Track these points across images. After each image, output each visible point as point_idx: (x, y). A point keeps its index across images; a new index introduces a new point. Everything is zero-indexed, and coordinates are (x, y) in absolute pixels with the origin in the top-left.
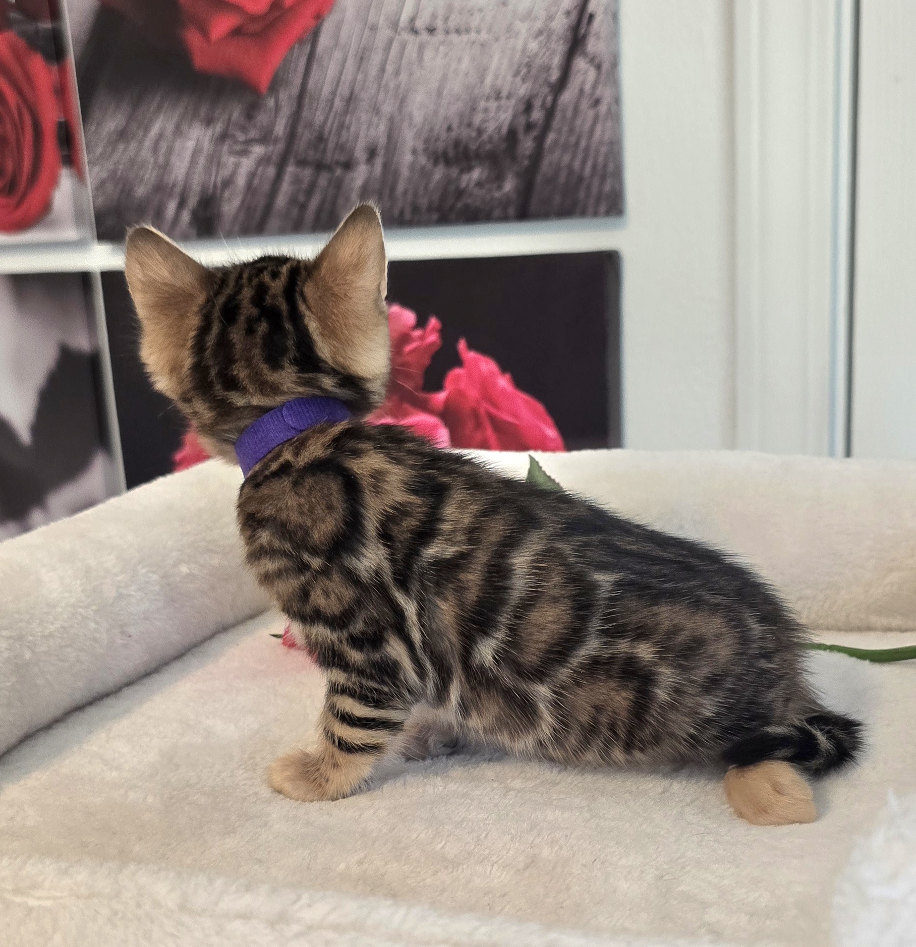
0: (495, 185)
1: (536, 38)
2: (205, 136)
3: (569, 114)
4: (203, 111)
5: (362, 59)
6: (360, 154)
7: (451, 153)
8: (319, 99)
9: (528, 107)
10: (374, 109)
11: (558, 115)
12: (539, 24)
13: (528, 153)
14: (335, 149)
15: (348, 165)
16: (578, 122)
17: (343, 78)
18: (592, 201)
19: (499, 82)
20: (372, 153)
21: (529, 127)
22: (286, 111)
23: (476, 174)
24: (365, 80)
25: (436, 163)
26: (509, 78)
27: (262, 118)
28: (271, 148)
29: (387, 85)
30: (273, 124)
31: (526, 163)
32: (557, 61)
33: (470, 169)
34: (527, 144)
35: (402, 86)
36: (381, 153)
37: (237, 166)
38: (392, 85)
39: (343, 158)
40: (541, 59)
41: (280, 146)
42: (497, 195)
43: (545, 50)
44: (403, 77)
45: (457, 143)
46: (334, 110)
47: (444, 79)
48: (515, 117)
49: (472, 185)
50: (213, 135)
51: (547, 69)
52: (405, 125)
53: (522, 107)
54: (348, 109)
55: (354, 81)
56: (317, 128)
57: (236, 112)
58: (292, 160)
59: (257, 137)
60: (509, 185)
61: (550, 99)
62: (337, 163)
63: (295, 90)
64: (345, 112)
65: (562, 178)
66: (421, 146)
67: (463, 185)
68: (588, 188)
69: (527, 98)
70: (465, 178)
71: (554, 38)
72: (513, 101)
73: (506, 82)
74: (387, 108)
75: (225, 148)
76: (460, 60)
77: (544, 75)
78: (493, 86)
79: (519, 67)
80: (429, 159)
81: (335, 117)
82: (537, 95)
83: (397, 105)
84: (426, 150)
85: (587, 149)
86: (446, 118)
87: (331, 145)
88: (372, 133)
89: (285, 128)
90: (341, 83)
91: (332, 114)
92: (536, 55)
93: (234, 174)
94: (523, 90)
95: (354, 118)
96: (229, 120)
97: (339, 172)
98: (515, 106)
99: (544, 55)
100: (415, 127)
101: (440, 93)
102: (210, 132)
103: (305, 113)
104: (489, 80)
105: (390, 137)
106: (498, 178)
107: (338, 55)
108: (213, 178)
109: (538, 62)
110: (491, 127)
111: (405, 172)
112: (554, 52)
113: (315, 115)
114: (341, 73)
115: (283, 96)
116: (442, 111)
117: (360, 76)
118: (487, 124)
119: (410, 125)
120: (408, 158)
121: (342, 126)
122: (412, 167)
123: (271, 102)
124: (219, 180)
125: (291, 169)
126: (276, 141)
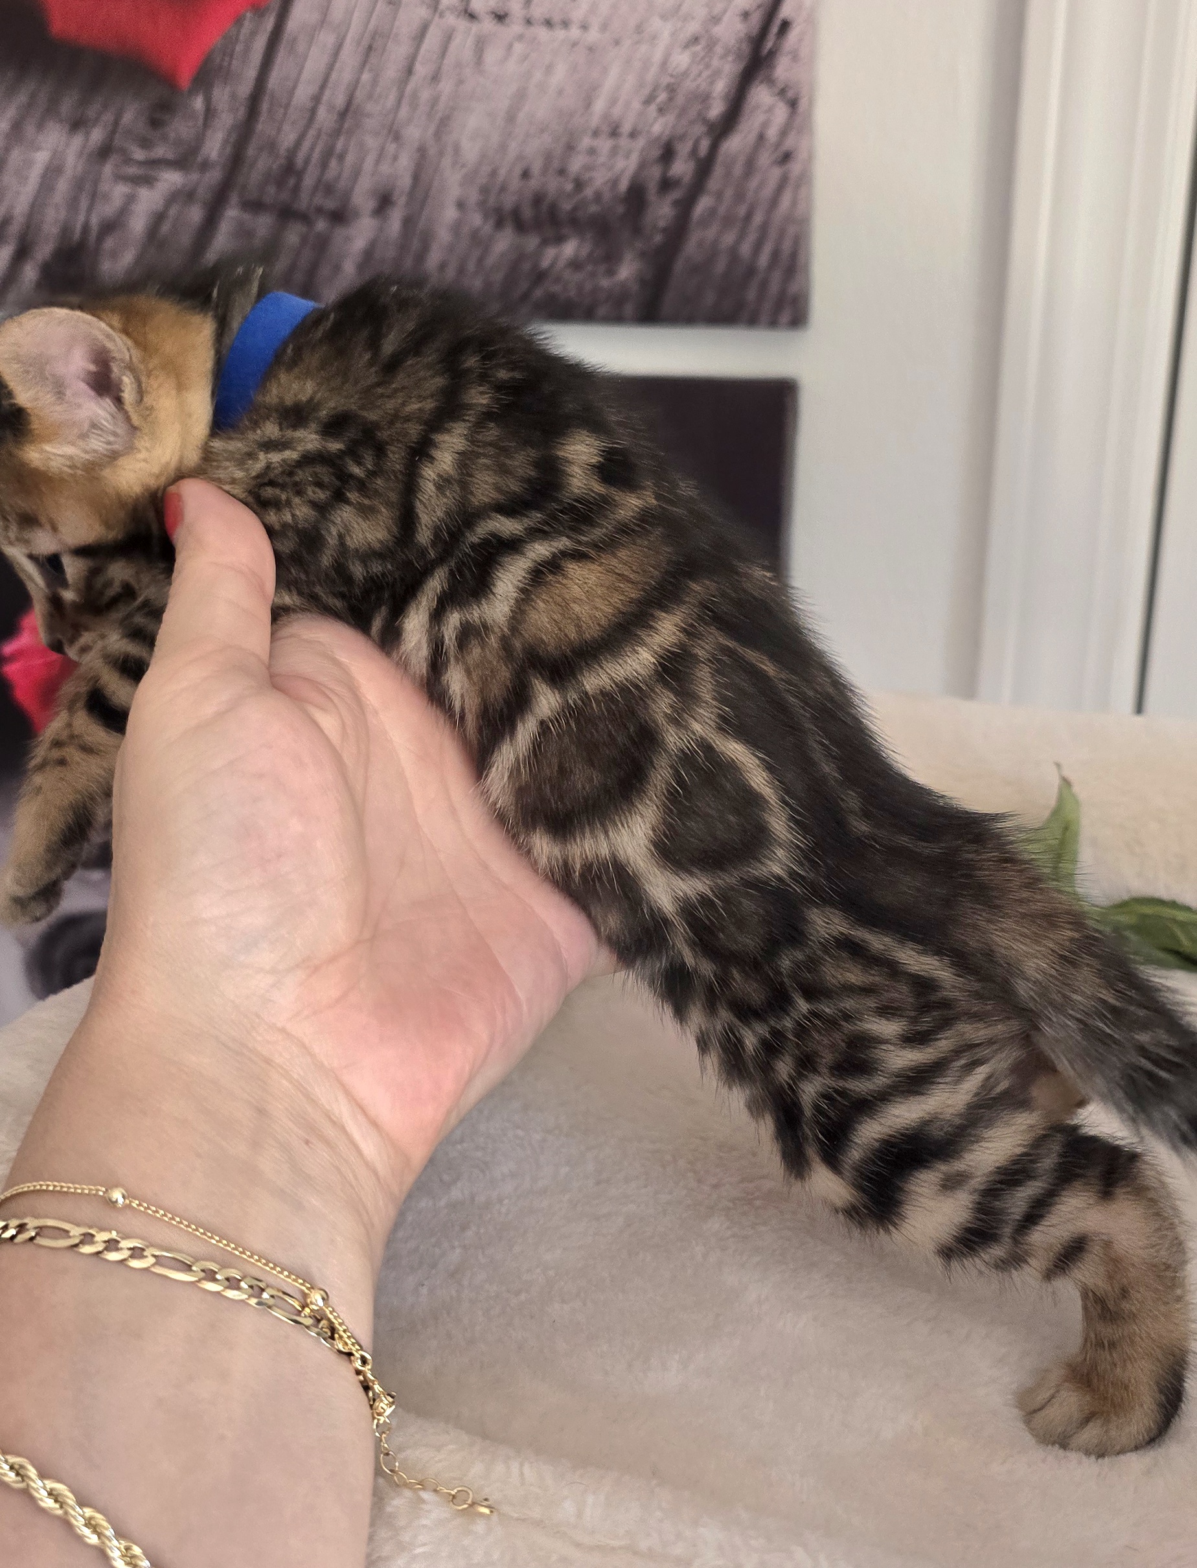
0: (602, 268)
1: (686, 46)
2: (67, 145)
3: (738, 170)
4: (67, 104)
5: (370, 51)
6: (362, 199)
7: (527, 213)
8: (287, 106)
9: (668, 154)
10: (390, 131)
11: (718, 171)
12: (693, 27)
13: (662, 224)
14: (316, 188)
15: (340, 217)
16: (753, 183)
17: (334, 76)
18: (767, 306)
19: (617, 111)
20: (384, 202)
21: (666, 184)
22: (226, 121)
23: (569, 248)
24: (375, 82)
25: (499, 224)
26: (636, 105)
27: (181, 128)
28: (194, 176)
29: (415, 96)
30: (200, 139)
31: (658, 238)
32: (721, 86)
33: (560, 240)
34: (662, 211)
35: (443, 99)
36: (401, 200)
37: (131, 199)
38: (425, 95)
39: (330, 204)
40: (695, 80)
41: (214, 176)
42: (605, 283)
43: (701, 67)
44: (446, 86)
45: (538, 200)
46: (316, 126)
47: (521, 96)
48: (643, 165)
49: (561, 263)
50: (84, 147)
51: (705, 98)
52: (446, 162)
53: (656, 153)
54: (341, 126)
55: (355, 84)
56: (282, 151)
57: (131, 114)
58: (234, 199)
59: (170, 156)
60: (627, 270)
61: (705, 145)
62: (320, 210)
63: (245, 88)
64: (337, 133)
65: (720, 266)
66: (473, 197)
67: (545, 263)
68: (764, 285)
69: (665, 138)
70: (550, 253)
71: (719, 50)
72: (641, 142)
73: (630, 113)
74: (414, 133)
75: (108, 169)
76: (549, 69)
77: (697, 107)
78: (606, 116)
79: (654, 90)
80: (486, 217)
81: (318, 136)
82: (682, 138)
83: (431, 130)
84: (482, 204)
85: (764, 228)
86: (520, 158)
87: (309, 181)
88: (385, 168)
89: (223, 147)
90: (330, 85)
91: (312, 133)
92: (685, 74)
93: (124, 211)
94: (659, 127)
95: (352, 144)
96: (116, 123)
97: (321, 225)
98: (642, 150)
99: (699, 75)
100: (463, 166)
101: (511, 118)
102: (77, 141)
103: (262, 126)
104: (599, 106)
105: (416, 178)
106: (611, 259)
107: (327, 39)
108: (81, 218)
109: (689, 85)
110: (599, 179)
111: (443, 236)
112: (717, 73)
113: (279, 130)
114: (331, 67)
115: (221, 95)
116: (513, 148)
117: (366, 77)
118: (594, 174)
119: (455, 163)
120: (450, 213)
121: (328, 154)
122: (456, 228)
123: (198, 103)
124: (94, 221)
125: (232, 214)
126: (205, 166)
